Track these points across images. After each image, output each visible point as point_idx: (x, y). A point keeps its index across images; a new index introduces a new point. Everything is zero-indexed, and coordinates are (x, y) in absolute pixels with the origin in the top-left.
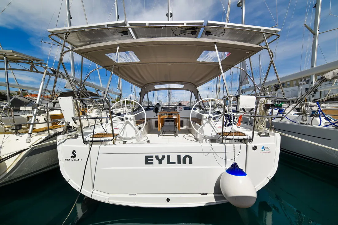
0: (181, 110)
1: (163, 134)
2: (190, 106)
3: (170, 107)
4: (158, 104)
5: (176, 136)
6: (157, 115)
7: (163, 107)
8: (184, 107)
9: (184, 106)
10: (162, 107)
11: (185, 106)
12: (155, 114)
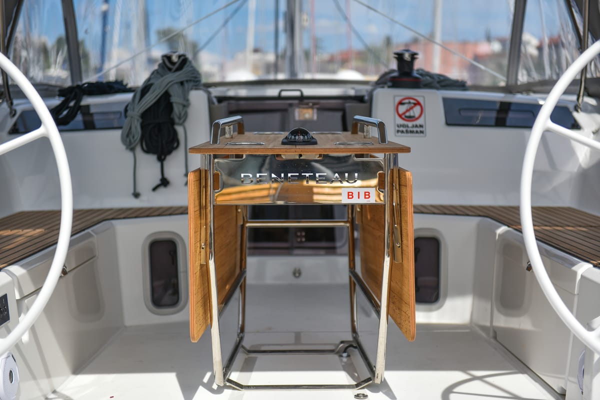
0: (420, 131)
1: (234, 376)
2: (508, 90)
3: (302, 100)
4: (169, 65)
5: (375, 388)
6: (164, 182)
7: (231, 93)
8: (446, 101)
9: (443, 83)
10: (216, 92)
11: (460, 85)
12: (149, 165)
